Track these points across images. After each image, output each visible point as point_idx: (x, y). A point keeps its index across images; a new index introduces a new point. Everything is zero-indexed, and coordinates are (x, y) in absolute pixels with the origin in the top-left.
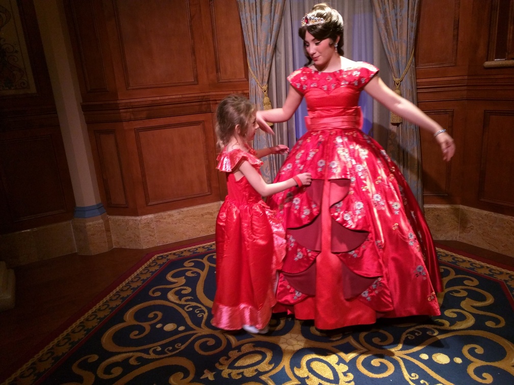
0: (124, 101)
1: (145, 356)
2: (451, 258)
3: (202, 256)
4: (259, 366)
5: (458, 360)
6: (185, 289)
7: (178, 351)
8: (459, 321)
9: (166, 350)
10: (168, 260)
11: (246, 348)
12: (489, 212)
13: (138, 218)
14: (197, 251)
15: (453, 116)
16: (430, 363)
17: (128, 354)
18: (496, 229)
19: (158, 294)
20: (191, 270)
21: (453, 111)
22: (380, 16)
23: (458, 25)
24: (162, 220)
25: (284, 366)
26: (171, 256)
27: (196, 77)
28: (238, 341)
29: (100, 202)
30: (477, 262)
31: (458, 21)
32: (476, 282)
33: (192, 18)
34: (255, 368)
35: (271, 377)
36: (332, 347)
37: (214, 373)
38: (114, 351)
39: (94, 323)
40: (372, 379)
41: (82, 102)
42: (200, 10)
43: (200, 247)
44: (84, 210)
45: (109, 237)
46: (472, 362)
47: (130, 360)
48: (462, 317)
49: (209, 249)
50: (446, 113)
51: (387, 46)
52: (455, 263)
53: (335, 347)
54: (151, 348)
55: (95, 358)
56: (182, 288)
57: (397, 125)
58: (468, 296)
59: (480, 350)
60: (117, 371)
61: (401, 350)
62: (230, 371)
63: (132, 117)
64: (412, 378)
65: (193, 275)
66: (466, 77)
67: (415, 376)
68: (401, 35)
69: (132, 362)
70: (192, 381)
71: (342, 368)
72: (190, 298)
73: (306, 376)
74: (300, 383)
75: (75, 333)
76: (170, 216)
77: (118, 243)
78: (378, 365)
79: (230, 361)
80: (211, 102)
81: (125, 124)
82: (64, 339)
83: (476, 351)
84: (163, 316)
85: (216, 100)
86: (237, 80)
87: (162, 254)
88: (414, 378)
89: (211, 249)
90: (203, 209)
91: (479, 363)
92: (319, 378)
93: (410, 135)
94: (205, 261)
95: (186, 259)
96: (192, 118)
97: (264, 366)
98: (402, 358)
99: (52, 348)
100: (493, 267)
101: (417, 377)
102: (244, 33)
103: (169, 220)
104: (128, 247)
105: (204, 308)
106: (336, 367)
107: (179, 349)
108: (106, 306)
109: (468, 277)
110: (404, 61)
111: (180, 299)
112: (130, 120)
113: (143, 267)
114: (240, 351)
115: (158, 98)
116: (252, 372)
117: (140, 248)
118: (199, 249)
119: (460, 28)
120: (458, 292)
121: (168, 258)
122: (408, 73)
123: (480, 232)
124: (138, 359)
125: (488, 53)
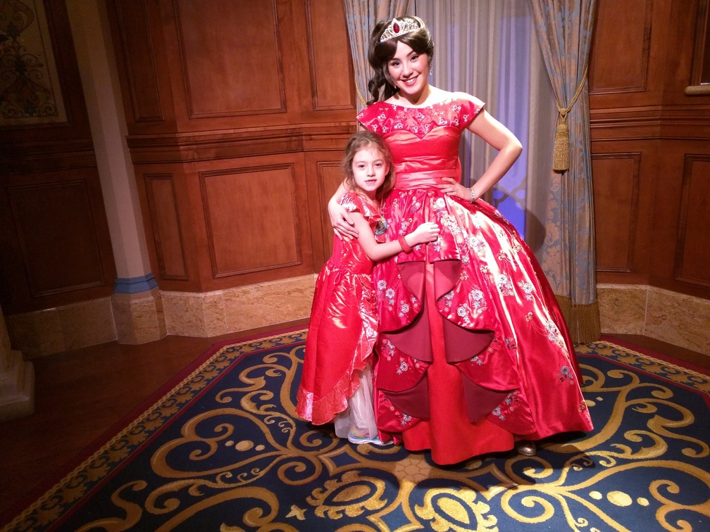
0: (184, 135)
1: (210, 484)
2: (634, 359)
3: (288, 348)
4: (366, 502)
5: (644, 502)
6: (265, 394)
7: (255, 478)
8: (644, 447)
9: (239, 477)
10: (241, 353)
11: (348, 478)
12: (689, 296)
13: (202, 295)
14: (282, 342)
15: (640, 161)
16: (604, 505)
17: (187, 481)
18: (699, 320)
19: (228, 400)
20: (273, 368)
21: (640, 155)
22: (541, 21)
23: (650, 34)
24: (233, 299)
25: (401, 503)
26: (246, 347)
27: (284, 103)
28: (338, 466)
29: (150, 271)
30: (671, 366)
31: (651, 29)
32: (669, 394)
33: (279, 21)
34: (361, 504)
35: (383, 518)
36: (468, 478)
37: (305, 510)
38: (168, 477)
39: (140, 438)
40: (523, 525)
41: (127, 134)
42: (291, 12)
43: (285, 337)
44: (127, 282)
45: (162, 320)
46: (663, 504)
47: (190, 489)
48: (648, 443)
49: (297, 340)
50: (630, 156)
51: (550, 62)
52: (639, 366)
53: (470, 478)
54: (217, 474)
55: (142, 485)
56: (260, 392)
57: (562, 172)
58: (657, 413)
59: (674, 488)
60: (173, 504)
61: (564, 485)
62: (327, 508)
63: (196, 157)
64: (579, 525)
65: (276, 375)
66: (660, 108)
67: (583, 522)
68: (570, 48)
69: (193, 492)
70: (274, 521)
71: (481, 509)
72: (271, 406)
73: (431, 518)
74: (422, 527)
75: (115, 450)
76: (245, 292)
77: (174, 328)
78: (532, 505)
79: (326, 495)
80: (304, 137)
81: (185, 165)
82: (100, 458)
83: (669, 489)
84: (234, 431)
85: (310, 135)
86: (341, 107)
87: (233, 345)
88: (582, 525)
89: (301, 340)
90: (290, 283)
91: (673, 506)
92: (449, 521)
93: (579, 187)
94: (292, 356)
95: (267, 352)
96: (278, 159)
97: (373, 503)
98: (564, 497)
99: (85, 470)
100: (694, 373)
101: (586, 524)
102: (352, 43)
103: (244, 299)
104: (187, 335)
105: (291, 421)
106: (473, 506)
107: (257, 476)
108: (157, 415)
109: (657, 386)
110: (573, 84)
111: (258, 407)
112: (193, 161)
113: (208, 362)
114: (340, 480)
115: (232, 131)
116: (357, 510)
117: (203, 336)
118: (284, 339)
119: (652, 40)
120: (643, 406)
121: (242, 350)
122: (578, 101)
123: (676, 323)
124: (201, 488)
125: (691, 74)
